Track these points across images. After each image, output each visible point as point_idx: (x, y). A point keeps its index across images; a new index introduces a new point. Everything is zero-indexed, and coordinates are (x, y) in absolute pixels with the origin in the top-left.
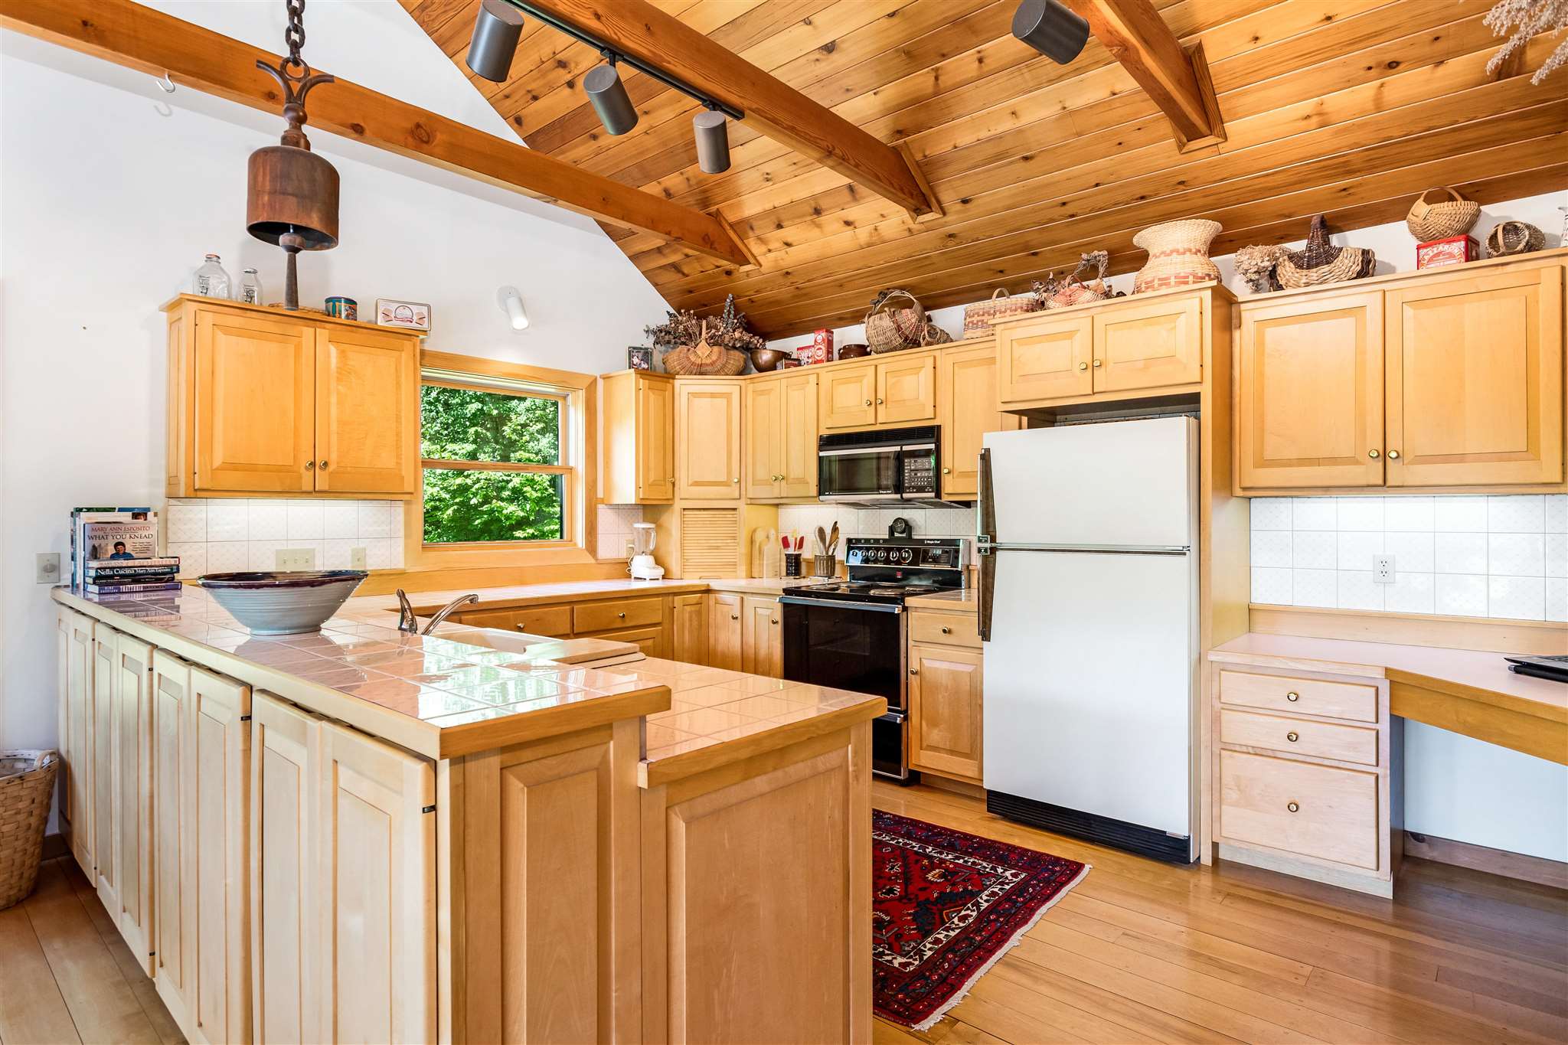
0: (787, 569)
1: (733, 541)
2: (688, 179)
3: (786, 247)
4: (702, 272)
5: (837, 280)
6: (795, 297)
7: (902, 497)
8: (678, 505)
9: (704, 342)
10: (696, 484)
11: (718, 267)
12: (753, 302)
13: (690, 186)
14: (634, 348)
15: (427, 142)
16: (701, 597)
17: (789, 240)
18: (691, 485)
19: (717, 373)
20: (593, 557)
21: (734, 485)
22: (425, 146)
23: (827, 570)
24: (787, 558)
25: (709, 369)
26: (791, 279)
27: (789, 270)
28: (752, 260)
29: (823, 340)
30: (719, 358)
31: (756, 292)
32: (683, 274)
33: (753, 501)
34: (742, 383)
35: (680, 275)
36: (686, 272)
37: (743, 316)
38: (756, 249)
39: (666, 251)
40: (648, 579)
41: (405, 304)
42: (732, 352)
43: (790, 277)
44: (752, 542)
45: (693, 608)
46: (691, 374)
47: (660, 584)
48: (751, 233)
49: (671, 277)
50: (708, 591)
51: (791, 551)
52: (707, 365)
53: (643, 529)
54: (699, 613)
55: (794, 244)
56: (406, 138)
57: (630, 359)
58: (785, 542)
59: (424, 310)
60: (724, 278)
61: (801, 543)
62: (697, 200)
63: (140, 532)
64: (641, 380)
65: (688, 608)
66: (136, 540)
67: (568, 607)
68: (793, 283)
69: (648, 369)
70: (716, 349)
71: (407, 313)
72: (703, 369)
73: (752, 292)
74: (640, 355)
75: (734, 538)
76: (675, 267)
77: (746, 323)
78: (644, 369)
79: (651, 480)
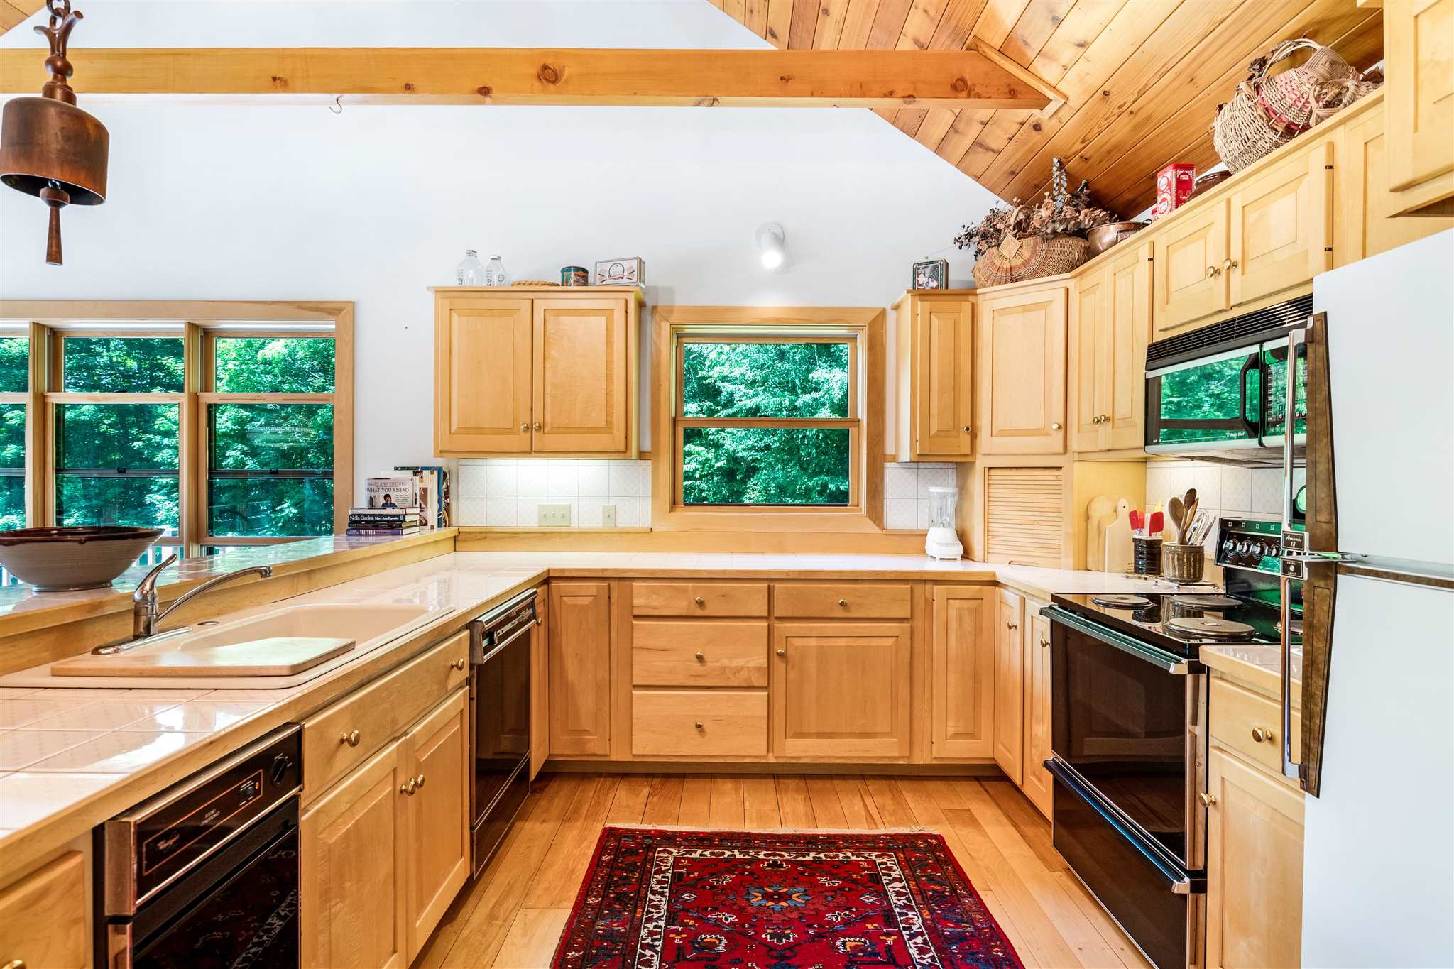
0: (1136, 563)
1: (1056, 514)
2: (926, 11)
3: (1081, 50)
4: (1010, 139)
5: (1179, 74)
6: (1136, 128)
7: (1261, 443)
8: (981, 463)
9: (1010, 236)
10: (1003, 433)
11: (1022, 124)
12: (1086, 159)
13: (932, 19)
14: (920, 264)
15: (554, 82)
16: (980, 590)
17: (1080, 37)
18: (996, 436)
19: (1035, 275)
20: (878, 526)
21: (1054, 433)
22: (551, 86)
23: (1181, 570)
24: (1136, 546)
25: (1022, 271)
26: (1116, 100)
27: (1106, 88)
28: (1050, 94)
29: (1169, 184)
30: (1034, 253)
31: (1083, 142)
32: (993, 151)
33: (1083, 457)
34: (1071, 284)
35: (991, 154)
36: (994, 146)
37: (1086, 185)
38: (1048, 71)
39: (961, 126)
40: (938, 558)
41: (617, 262)
42: (1057, 242)
43: (1111, 97)
44: (1087, 517)
45: (965, 604)
46: (1000, 283)
47: (958, 567)
48: (1031, 54)
49: (982, 159)
50: (996, 584)
51: (1145, 534)
52: (1019, 267)
53: (937, 493)
54: (976, 613)
55: (1089, 40)
56: (532, 85)
57: (914, 279)
58: (1136, 521)
59: (635, 264)
60: (1036, 136)
61: (1157, 522)
62: (949, 37)
63: (400, 487)
64: (919, 303)
65: (957, 604)
66: (399, 493)
67: (766, 585)
68: (1120, 107)
69: (937, 287)
70: (1027, 241)
71: (620, 269)
72: (1015, 274)
73: (1078, 146)
74: (928, 271)
75: (1059, 510)
76: (978, 144)
77: (1087, 195)
78: (932, 288)
79: (934, 430)
